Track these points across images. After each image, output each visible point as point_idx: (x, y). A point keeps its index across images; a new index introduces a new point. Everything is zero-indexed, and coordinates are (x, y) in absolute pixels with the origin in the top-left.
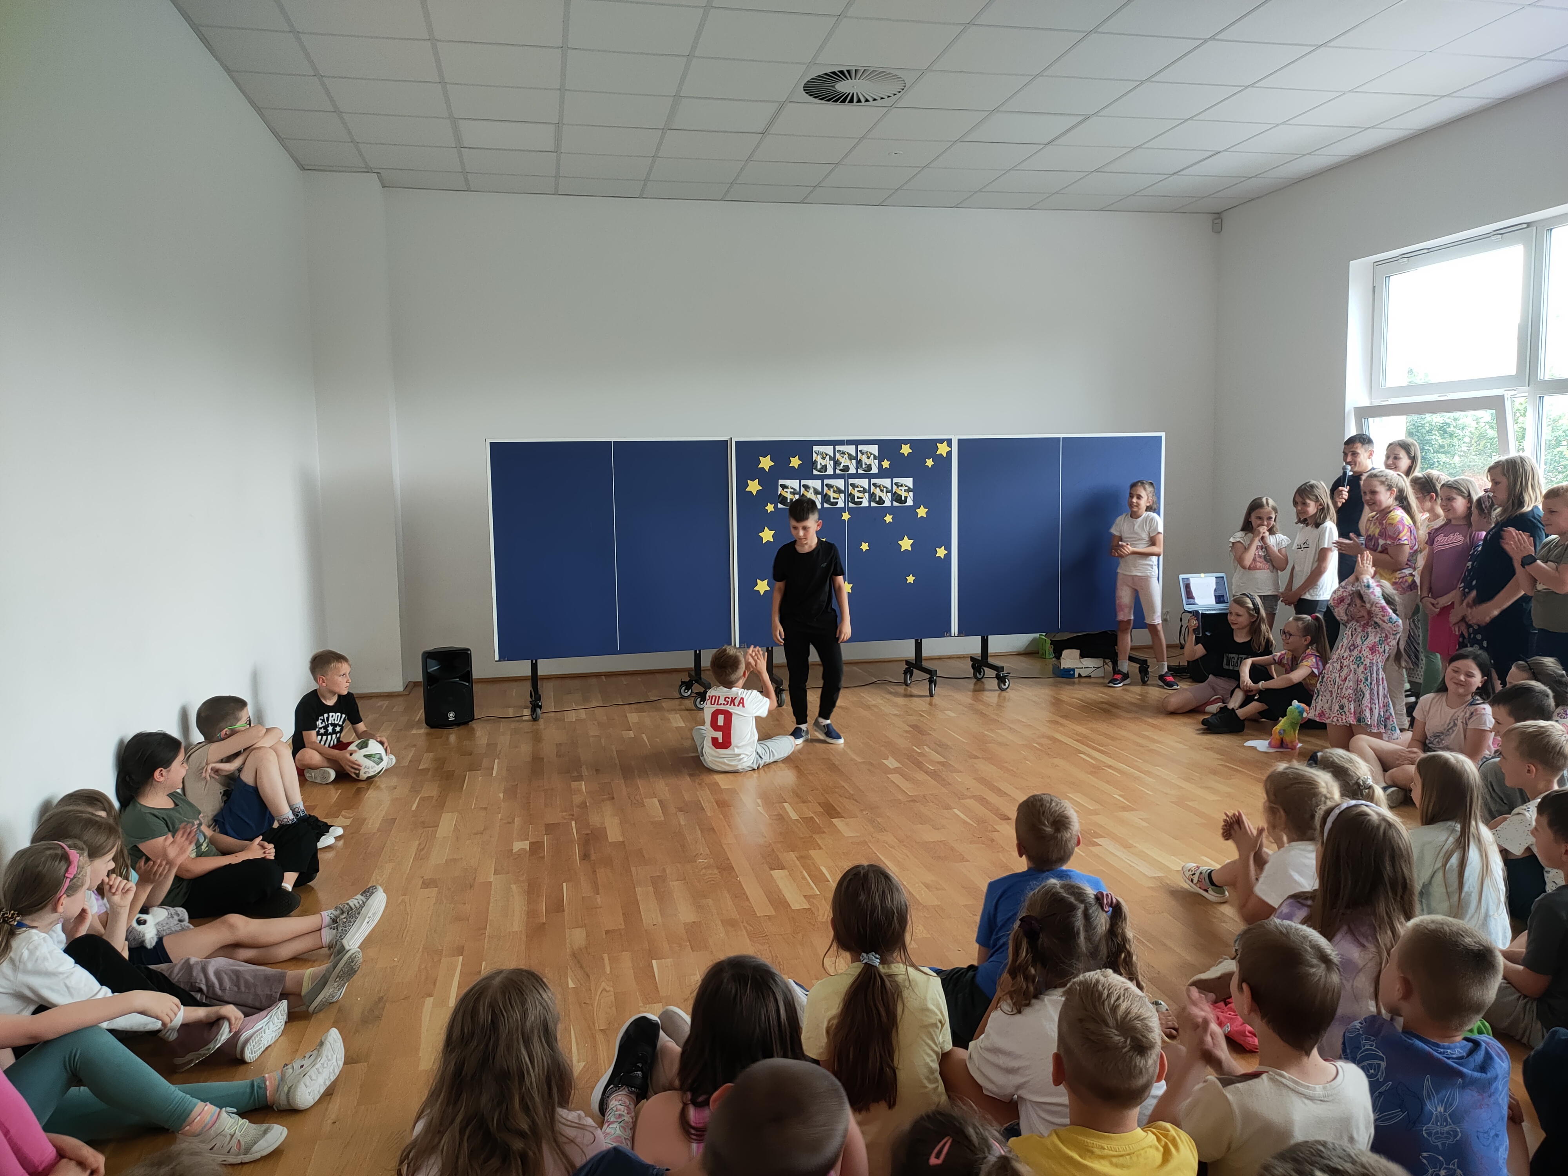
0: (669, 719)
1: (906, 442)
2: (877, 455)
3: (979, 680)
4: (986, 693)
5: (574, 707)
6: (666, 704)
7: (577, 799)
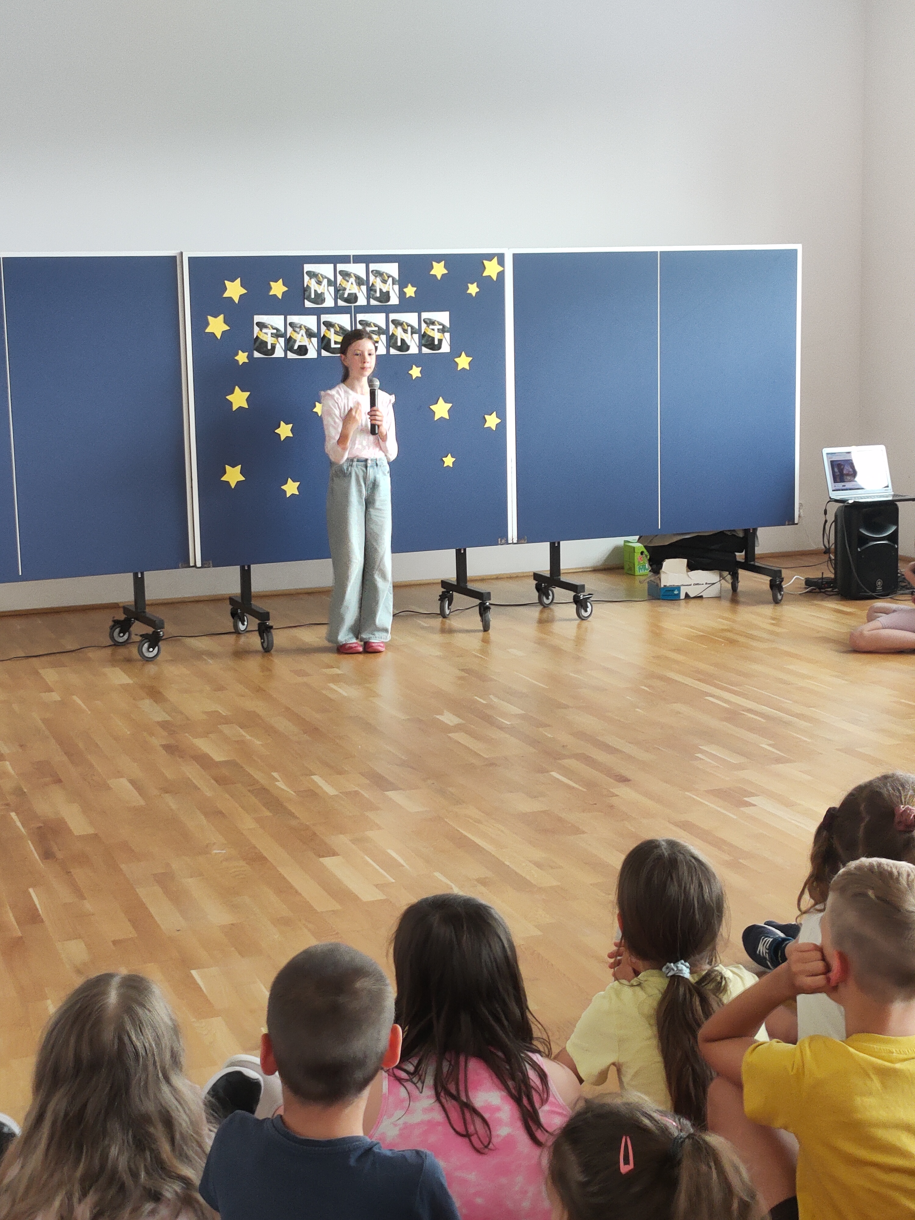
0: (106, 676)
1: (438, 258)
2: (397, 277)
3: (545, 606)
4: (561, 624)
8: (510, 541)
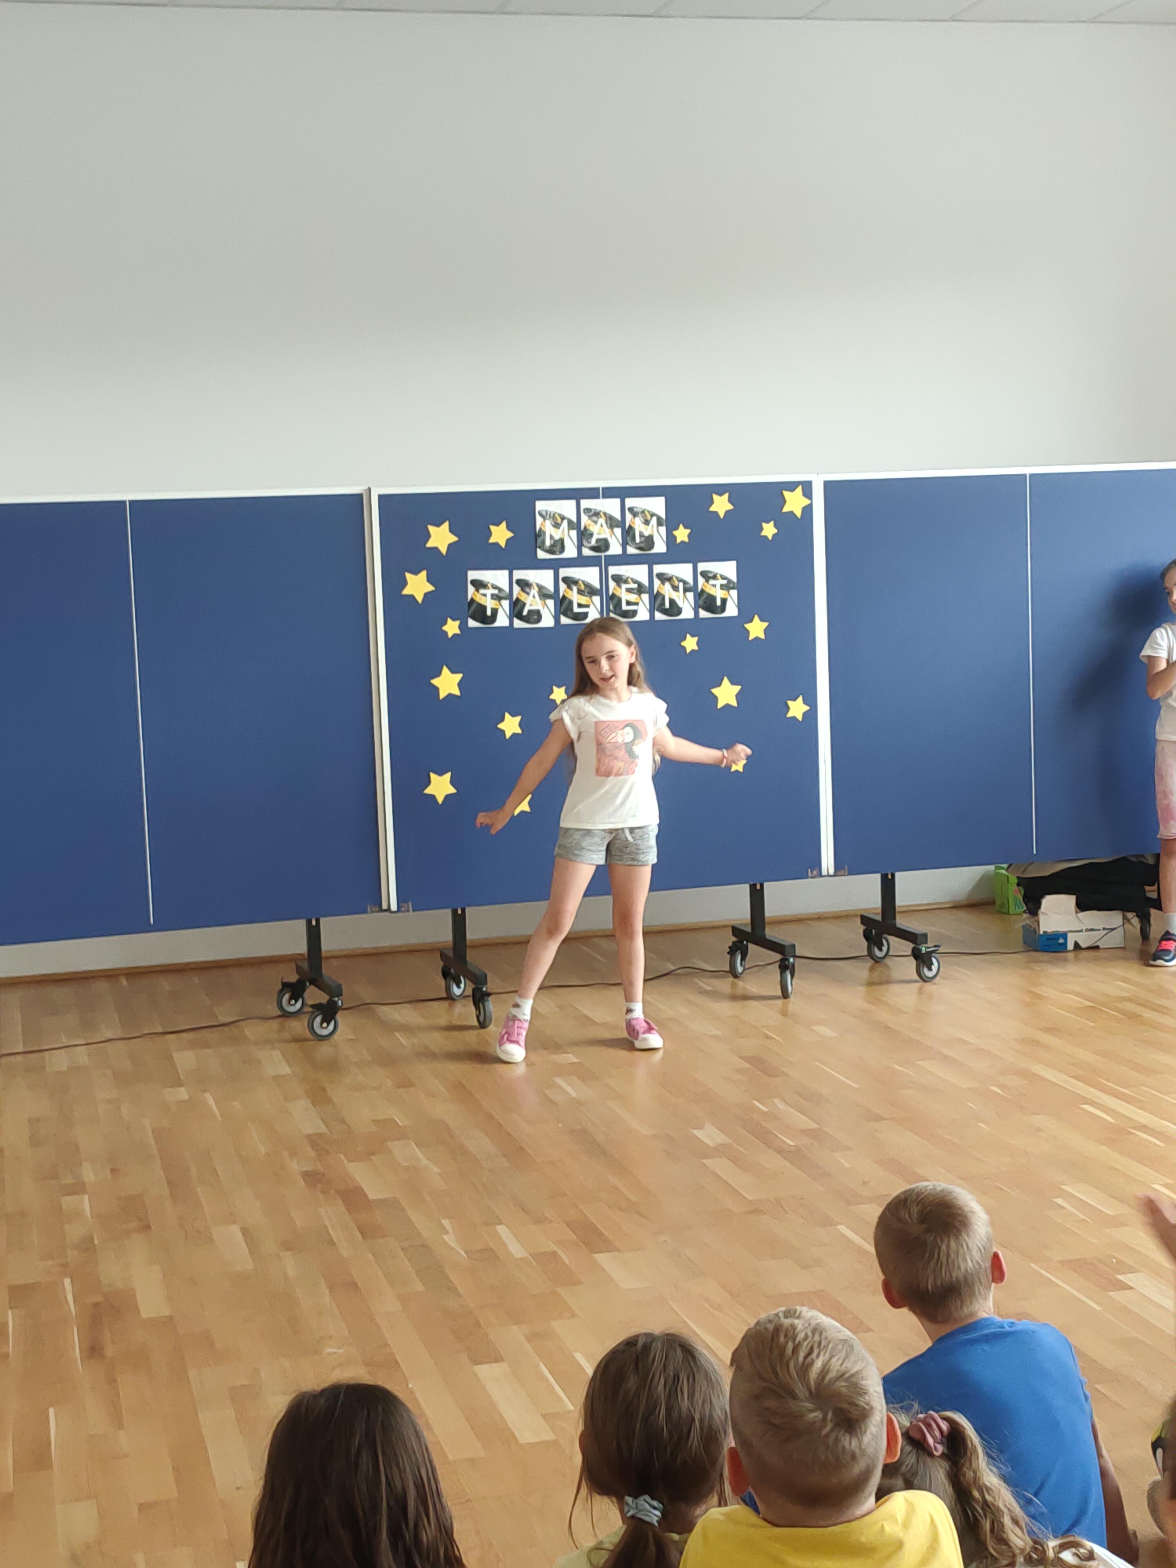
0: (259, 1062)
1: (720, 489)
2: (663, 515)
3: (877, 960)
4: (895, 988)
5: (65, 1041)
6: (252, 1031)
7: (74, 1232)
8: (824, 872)
